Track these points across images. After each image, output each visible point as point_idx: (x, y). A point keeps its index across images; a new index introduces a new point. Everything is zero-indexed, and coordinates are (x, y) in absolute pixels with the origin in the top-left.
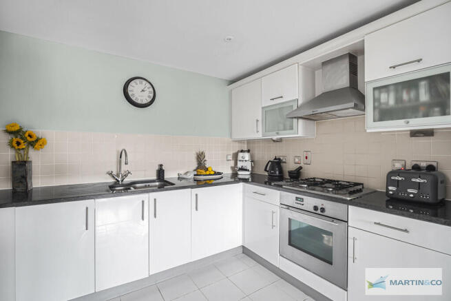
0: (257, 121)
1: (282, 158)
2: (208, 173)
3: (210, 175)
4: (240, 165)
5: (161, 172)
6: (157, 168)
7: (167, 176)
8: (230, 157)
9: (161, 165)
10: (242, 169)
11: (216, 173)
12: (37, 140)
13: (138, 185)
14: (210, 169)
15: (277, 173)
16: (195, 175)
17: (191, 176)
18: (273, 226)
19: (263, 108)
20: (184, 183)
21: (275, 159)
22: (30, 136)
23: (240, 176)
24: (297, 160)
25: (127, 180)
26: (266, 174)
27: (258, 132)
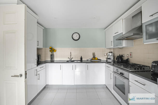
0: (112, 41)
1: (123, 55)
2: (95, 59)
3: (96, 60)
4: (109, 57)
5: (81, 58)
6: (81, 57)
7: (83, 59)
8: (106, 54)
9: (81, 56)
10: (109, 59)
11: (98, 60)
12: (55, 50)
13: (75, 61)
14: (96, 58)
15: (120, 60)
16: (91, 60)
17: (90, 60)
18: (111, 79)
19: (113, 37)
20: (88, 62)
21: (120, 55)
22: (53, 49)
23: (108, 61)
24: (128, 56)
25: (72, 60)
26: (116, 60)
27: (112, 45)
